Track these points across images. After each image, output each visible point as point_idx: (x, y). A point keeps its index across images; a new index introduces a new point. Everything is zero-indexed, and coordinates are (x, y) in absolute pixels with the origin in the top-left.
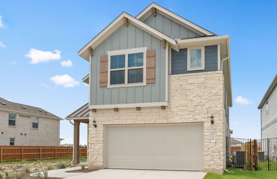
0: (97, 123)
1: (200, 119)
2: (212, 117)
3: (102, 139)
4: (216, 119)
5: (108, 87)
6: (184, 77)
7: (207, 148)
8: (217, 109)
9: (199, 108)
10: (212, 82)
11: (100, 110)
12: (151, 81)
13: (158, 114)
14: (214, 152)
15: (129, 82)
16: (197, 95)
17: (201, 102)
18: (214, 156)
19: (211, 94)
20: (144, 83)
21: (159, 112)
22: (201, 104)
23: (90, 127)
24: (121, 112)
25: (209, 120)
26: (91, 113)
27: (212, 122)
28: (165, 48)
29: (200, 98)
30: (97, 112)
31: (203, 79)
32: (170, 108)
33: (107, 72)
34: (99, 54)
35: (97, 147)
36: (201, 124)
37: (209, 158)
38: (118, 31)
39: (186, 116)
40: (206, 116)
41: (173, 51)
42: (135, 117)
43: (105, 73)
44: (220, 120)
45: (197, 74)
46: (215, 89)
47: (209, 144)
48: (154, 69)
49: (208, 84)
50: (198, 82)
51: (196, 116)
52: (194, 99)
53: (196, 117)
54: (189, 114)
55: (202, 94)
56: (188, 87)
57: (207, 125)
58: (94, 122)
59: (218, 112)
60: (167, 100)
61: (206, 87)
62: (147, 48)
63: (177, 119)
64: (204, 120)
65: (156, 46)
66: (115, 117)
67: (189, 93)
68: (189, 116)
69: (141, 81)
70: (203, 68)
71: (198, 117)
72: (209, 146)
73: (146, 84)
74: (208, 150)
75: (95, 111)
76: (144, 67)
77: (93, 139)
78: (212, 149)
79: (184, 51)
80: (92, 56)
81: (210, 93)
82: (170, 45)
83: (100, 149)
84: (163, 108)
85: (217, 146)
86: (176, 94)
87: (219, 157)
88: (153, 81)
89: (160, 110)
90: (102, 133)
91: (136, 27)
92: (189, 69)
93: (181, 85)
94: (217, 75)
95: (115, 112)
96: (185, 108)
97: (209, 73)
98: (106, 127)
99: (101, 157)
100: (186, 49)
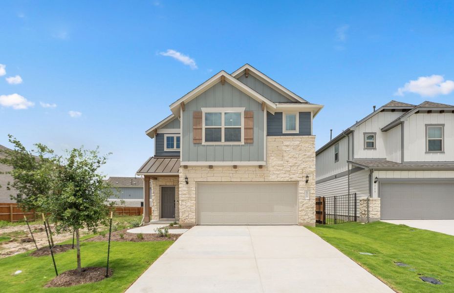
0: (189, 180)
1: (295, 178)
2: (307, 177)
3: (194, 196)
4: (310, 179)
5: (202, 144)
6: (281, 140)
7: (302, 205)
8: (311, 170)
9: (295, 168)
10: (307, 145)
11: (192, 167)
12: (249, 141)
13: (254, 172)
14: (308, 208)
15: (226, 140)
16: (292, 157)
17: (296, 163)
18: (308, 212)
19: (305, 157)
20: (243, 142)
21: (256, 171)
22: (296, 165)
23: (181, 184)
24: (215, 169)
25: (305, 179)
26: (181, 170)
27: (307, 182)
28: (263, 110)
29: (295, 159)
30: (188, 169)
31: (298, 142)
32: (267, 167)
33: (201, 129)
34: (192, 109)
35: (189, 204)
36: (296, 183)
37: (303, 213)
38: (213, 88)
39: (283, 175)
40: (301, 176)
41: (268, 114)
42: (231, 175)
43: (200, 130)
44: (313, 180)
45: (293, 137)
46: (309, 152)
47: (303, 201)
48: (251, 130)
49: (303, 147)
50: (293, 144)
51: (292, 175)
52: (290, 160)
53: (292, 176)
54: (285, 173)
55: (297, 156)
56: (284, 148)
57: (302, 184)
58: (186, 178)
59: (312, 172)
60: (265, 160)
61: (300, 150)
62: (245, 108)
63: (273, 178)
64: (299, 179)
65: (254, 108)
66: (209, 175)
67: (285, 154)
68: (285, 175)
69: (240, 140)
70: (297, 131)
71: (294, 176)
72: (303, 202)
73: (243, 144)
74: (303, 206)
75: (186, 167)
76: (242, 127)
77: (183, 196)
78: (307, 205)
79: (279, 115)
80: (183, 111)
81: (305, 155)
82: (268, 107)
83: (193, 206)
84: (260, 167)
85: (310, 203)
86: (272, 154)
87: (312, 212)
88: (251, 141)
89: (258, 169)
90: (195, 189)
91: (233, 87)
92: (284, 132)
93: (277, 147)
94: (311, 139)
95: (209, 169)
96: (281, 168)
97: (304, 137)
98: (199, 184)
99: (194, 214)
100: (282, 113)
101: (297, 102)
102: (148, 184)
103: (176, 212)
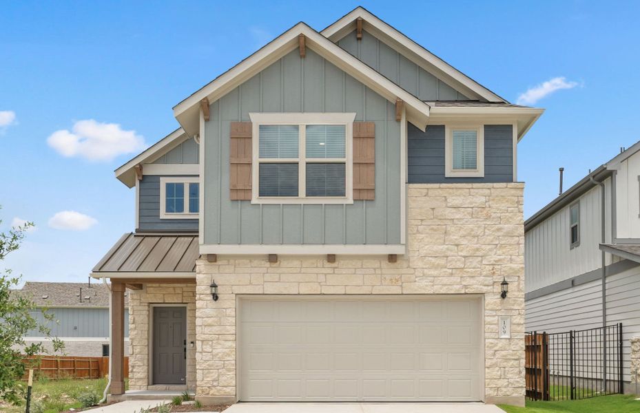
0: (220, 290)
1: (475, 286)
2: (505, 283)
3: (232, 329)
4: (511, 288)
5: (253, 202)
6: (441, 192)
7: (492, 352)
8: (513, 266)
9: (475, 262)
10: (503, 206)
11: (228, 257)
12: (365, 195)
13: (378, 271)
14: (508, 360)
15: (310, 193)
16: (469, 234)
17: (477, 250)
18: (506, 369)
19: (500, 234)
20: (349, 198)
21: (381, 268)
22: (478, 253)
23: (200, 299)
24: (284, 263)
25: (498, 289)
26: (201, 265)
27: (504, 295)
28: (399, 121)
29: (476, 240)
30: (219, 263)
31: (483, 199)
32: (408, 260)
33: (250, 164)
34: (228, 116)
35: (219, 350)
36: (478, 298)
37: (496, 372)
38: (278, 64)
39: (445, 280)
40: (489, 280)
41: (411, 128)
42: (322, 278)
43: (246, 168)
44: (519, 290)
45: (469, 185)
46: (508, 222)
47: (496, 341)
48: (371, 168)
49: (494, 210)
50: (471, 203)
51: (468, 279)
52: (464, 242)
53: (467, 281)
54: (452, 274)
55: (480, 232)
56: (449, 213)
57: (492, 300)
58: (214, 286)
59: (515, 273)
60: (403, 241)
61: (488, 217)
62: (354, 114)
63: (422, 286)
64: (485, 289)
65: (376, 114)
66: (267, 277)
67: (451, 229)
68: (452, 279)
69: (342, 193)
70: (480, 172)
71: (472, 281)
72: (496, 345)
73: (352, 202)
74: (494, 355)
75: (212, 258)
76: (349, 160)
77: (206, 330)
78: (504, 353)
79: (437, 130)
80: (207, 120)
81: (499, 230)
82: (409, 112)
83: (229, 355)
84: (392, 258)
85: (512, 347)
86: (421, 228)
87: (517, 370)
88: (370, 196)
89: (385, 264)
90: (233, 314)
91: (326, 63)
92: (448, 174)
93: (433, 209)
94: (513, 192)
95: (268, 264)
96: (442, 262)
97: (496, 185)
98: (242, 299)
99: (232, 374)
100: (443, 127)
101: (479, 101)
102: (119, 298)
103: (188, 369)
